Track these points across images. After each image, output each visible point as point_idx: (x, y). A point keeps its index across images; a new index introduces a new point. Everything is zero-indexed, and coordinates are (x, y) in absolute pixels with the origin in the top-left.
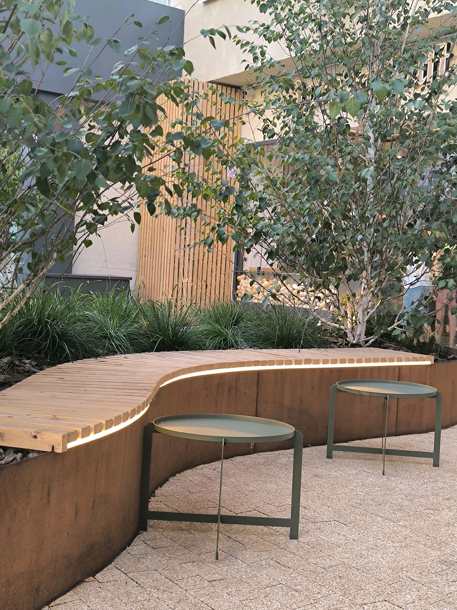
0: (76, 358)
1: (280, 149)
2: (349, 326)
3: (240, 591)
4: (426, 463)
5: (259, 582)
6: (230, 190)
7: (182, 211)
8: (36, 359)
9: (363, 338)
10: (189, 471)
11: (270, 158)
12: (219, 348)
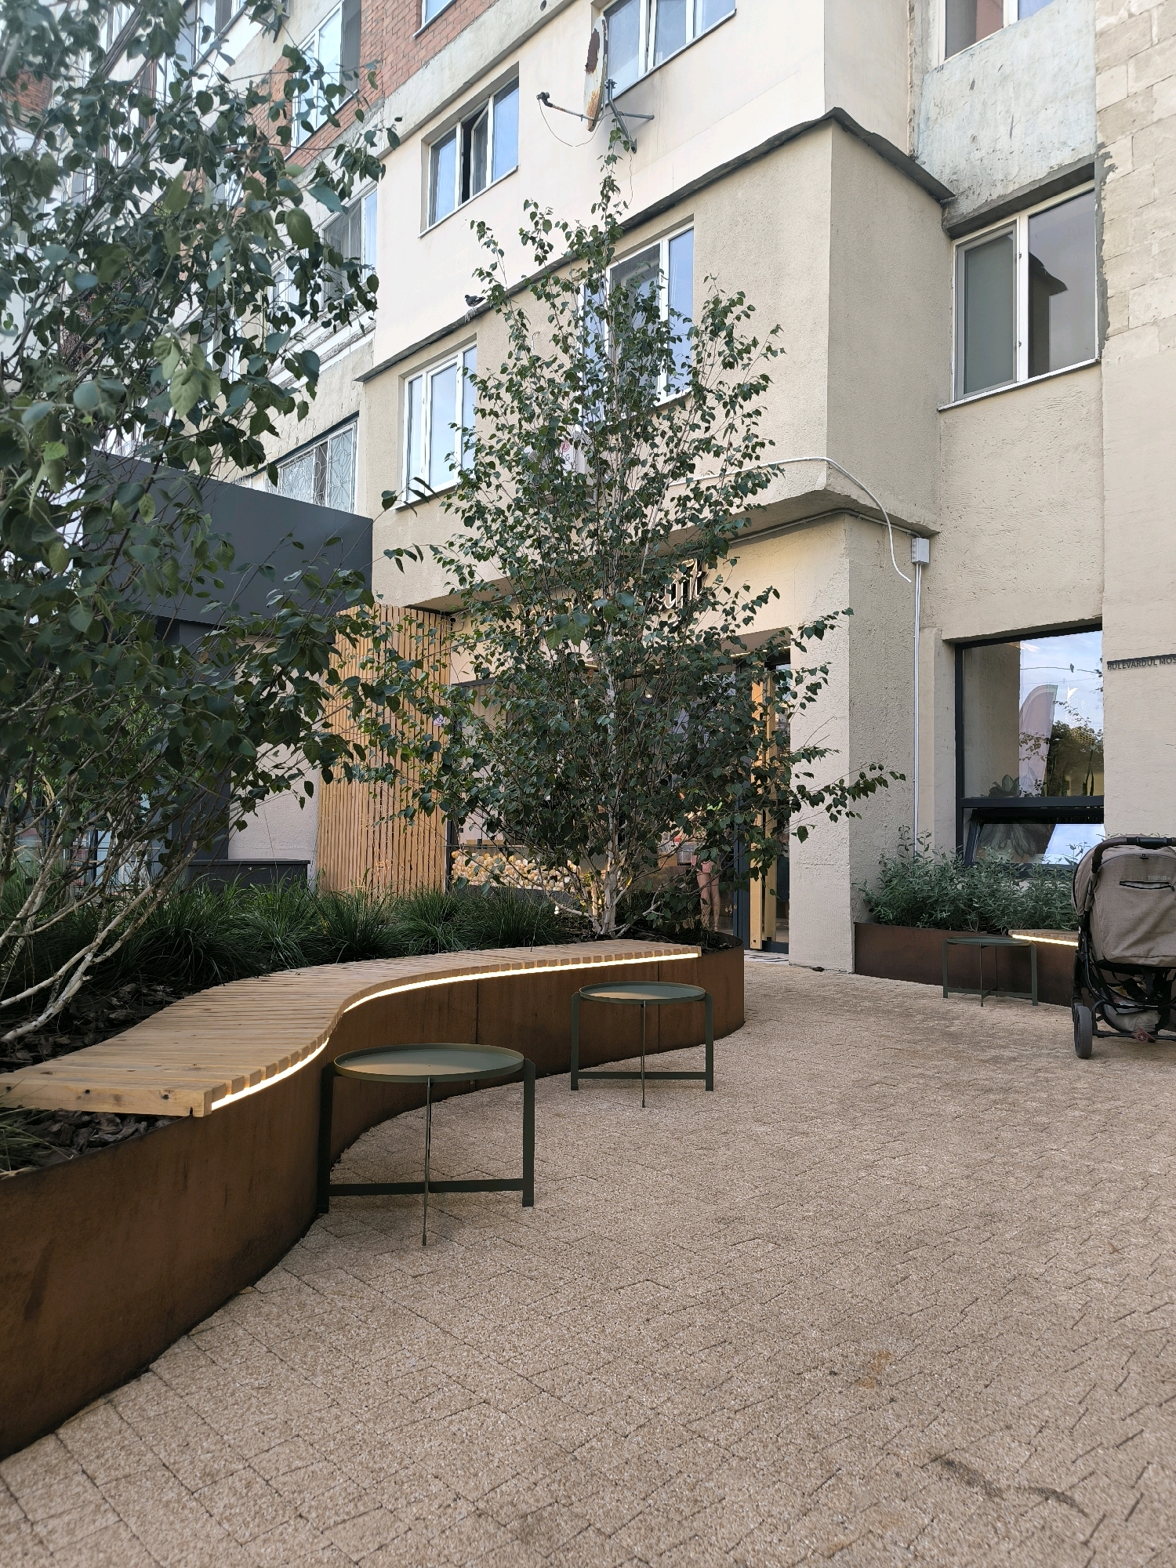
0: (228, 978)
1: (496, 694)
2: (595, 912)
4: (697, 1087)
6: (435, 746)
7: (373, 774)
8: (171, 984)
9: (613, 927)
10: (388, 1122)
11: (486, 703)
12: (426, 953)
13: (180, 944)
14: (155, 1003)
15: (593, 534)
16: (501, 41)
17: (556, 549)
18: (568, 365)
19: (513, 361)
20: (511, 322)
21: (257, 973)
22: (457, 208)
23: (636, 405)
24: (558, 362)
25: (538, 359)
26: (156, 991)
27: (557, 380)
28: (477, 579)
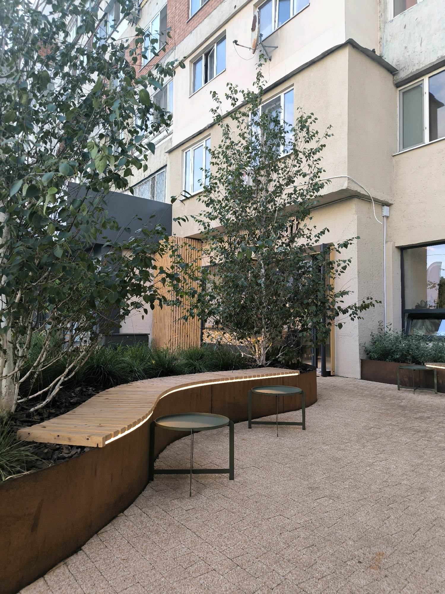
1: (219, 271)
2: (257, 356)
3: (203, 515)
4: (299, 428)
5: (213, 509)
6: (195, 292)
7: (172, 303)
8: (95, 387)
9: (264, 362)
11: (214, 275)
12: (192, 373)
13: (98, 370)
14: (88, 395)
15: (255, 209)
16: (219, 22)
17: (240, 215)
18: (245, 144)
19: (223, 143)
20: (223, 128)
21: (126, 382)
22: (203, 86)
23: (271, 158)
24: (241, 143)
25: (233, 142)
26: (89, 390)
27: (241, 150)
28: (211, 227)
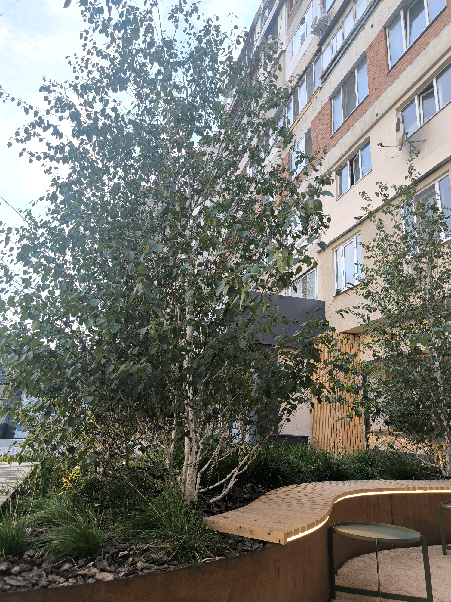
6: (359, 388)
7: (334, 400)
8: (264, 485)
12: (364, 479)
13: (267, 468)
14: (260, 492)
15: (419, 297)
17: (404, 305)
18: (401, 234)
19: (378, 236)
20: (376, 223)
21: (296, 483)
22: (350, 188)
23: (433, 244)
24: (397, 234)
25: (388, 234)
26: (259, 487)
27: (397, 241)
28: (371, 320)
